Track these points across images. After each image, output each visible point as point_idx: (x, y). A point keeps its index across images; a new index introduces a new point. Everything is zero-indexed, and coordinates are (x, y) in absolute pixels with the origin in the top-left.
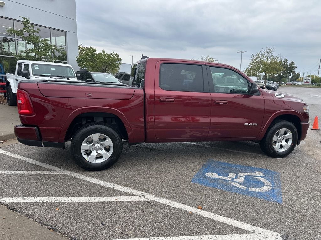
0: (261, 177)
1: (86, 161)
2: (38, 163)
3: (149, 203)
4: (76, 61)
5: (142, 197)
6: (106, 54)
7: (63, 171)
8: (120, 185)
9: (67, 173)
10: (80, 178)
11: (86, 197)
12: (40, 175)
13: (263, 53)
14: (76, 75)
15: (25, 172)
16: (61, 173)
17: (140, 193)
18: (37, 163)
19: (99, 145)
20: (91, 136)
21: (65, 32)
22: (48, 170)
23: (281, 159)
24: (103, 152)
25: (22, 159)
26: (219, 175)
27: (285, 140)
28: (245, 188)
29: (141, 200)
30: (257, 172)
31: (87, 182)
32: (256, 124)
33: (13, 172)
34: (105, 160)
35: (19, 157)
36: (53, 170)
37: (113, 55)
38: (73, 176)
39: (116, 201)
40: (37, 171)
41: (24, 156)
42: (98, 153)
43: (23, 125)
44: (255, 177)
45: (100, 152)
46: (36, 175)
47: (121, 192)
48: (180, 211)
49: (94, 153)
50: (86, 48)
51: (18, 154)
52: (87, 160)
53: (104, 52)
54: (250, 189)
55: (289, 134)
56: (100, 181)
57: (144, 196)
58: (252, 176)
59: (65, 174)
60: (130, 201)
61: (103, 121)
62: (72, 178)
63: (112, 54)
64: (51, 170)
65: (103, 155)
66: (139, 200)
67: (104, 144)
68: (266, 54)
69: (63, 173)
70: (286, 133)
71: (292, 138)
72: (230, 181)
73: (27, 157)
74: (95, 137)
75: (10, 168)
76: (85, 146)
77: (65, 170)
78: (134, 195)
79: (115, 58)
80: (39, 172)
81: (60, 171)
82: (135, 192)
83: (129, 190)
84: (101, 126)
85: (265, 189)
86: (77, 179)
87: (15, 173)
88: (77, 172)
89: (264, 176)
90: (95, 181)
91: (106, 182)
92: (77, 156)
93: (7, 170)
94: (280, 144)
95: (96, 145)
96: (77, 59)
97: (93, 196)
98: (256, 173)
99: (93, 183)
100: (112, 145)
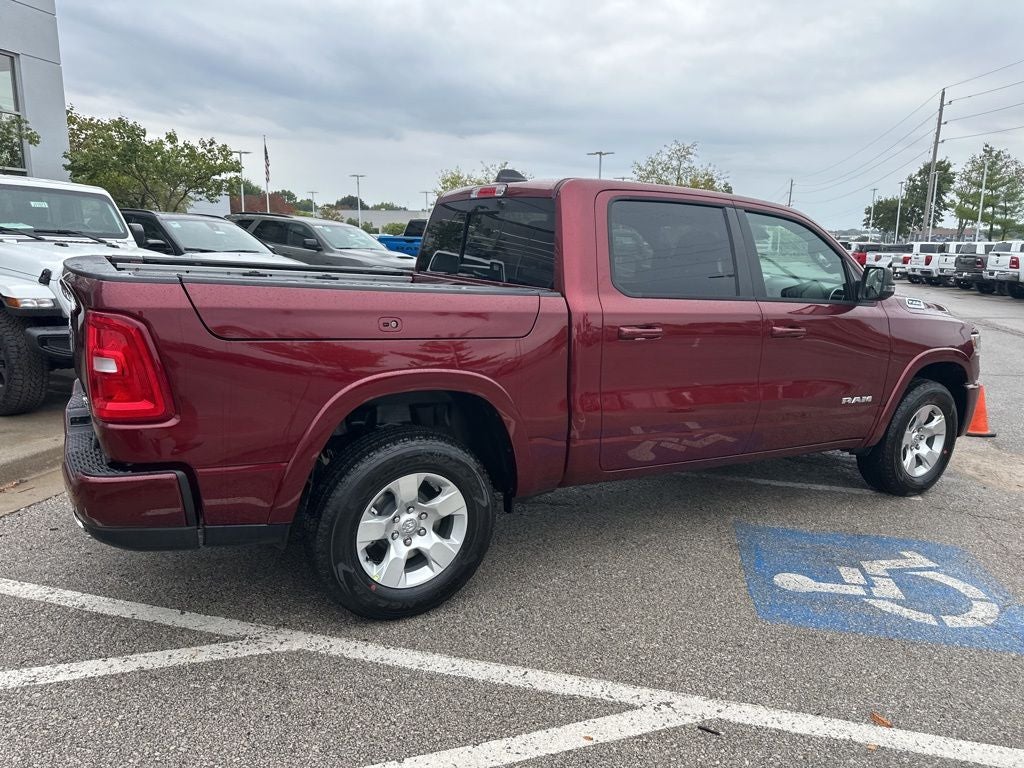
0: (930, 569)
1: (373, 587)
2: (143, 612)
3: (708, 731)
4: (67, 168)
5: (664, 708)
6: (186, 145)
7: (281, 638)
8: (542, 667)
9: (299, 641)
10: (371, 658)
11: (470, 748)
12: (194, 667)
13: (665, 158)
14: (130, 227)
15: (117, 665)
16: (276, 647)
17: (645, 693)
18: (134, 610)
19: (414, 516)
20: (391, 486)
21: (13, 57)
22: (211, 639)
23: (919, 498)
24: (427, 542)
25: (53, 598)
26: (817, 580)
27: (925, 440)
28: (930, 620)
29: (672, 725)
30: (905, 553)
31: (415, 675)
32: (869, 398)
33: (63, 673)
34: (439, 570)
35: (32, 591)
36: (234, 639)
37: (209, 151)
38: (334, 652)
39: (590, 743)
40: (168, 652)
41: (55, 585)
42: (413, 547)
43: (116, 465)
44: (918, 573)
45: (418, 542)
46: (179, 671)
47: (573, 698)
48: (832, 744)
49: (398, 551)
50: (91, 119)
51: (23, 577)
52: (376, 579)
53: (172, 138)
54: (949, 620)
55: (939, 420)
56: (458, 662)
57: (668, 704)
58: (904, 569)
59: (295, 649)
60: (640, 737)
61: (409, 419)
62: (339, 663)
63: (208, 147)
64: (226, 639)
65: (432, 555)
66: (668, 725)
67: (434, 510)
68: (675, 163)
69: (284, 648)
70: (930, 419)
71: (944, 432)
72: (863, 596)
73: (69, 586)
74: (407, 486)
75: (30, 653)
76: (370, 528)
77: (281, 629)
78: (632, 707)
79: (219, 162)
80: (181, 656)
81: (264, 639)
82: (624, 693)
83: (596, 688)
84: (430, 442)
85: (983, 612)
86: (363, 666)
87: (77, 676)
88: (336, 632)
89: (937, 568)
90: (439, 664)
91: (483, 664)
92: (345, 572)
93: (22, 664)
94: (916, 452)
95: (405, 517)
96: (68, 163)
97: (488, 739)
98: (905, 558)
99: (442, 677)
100: (464, 512)
